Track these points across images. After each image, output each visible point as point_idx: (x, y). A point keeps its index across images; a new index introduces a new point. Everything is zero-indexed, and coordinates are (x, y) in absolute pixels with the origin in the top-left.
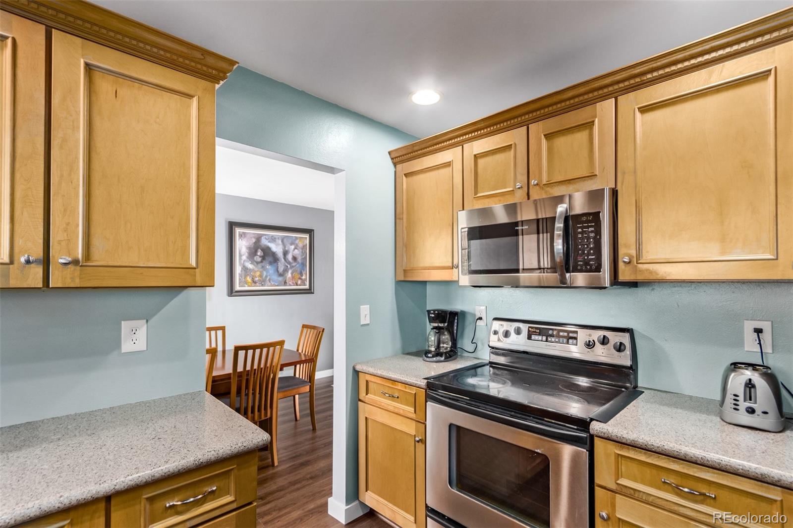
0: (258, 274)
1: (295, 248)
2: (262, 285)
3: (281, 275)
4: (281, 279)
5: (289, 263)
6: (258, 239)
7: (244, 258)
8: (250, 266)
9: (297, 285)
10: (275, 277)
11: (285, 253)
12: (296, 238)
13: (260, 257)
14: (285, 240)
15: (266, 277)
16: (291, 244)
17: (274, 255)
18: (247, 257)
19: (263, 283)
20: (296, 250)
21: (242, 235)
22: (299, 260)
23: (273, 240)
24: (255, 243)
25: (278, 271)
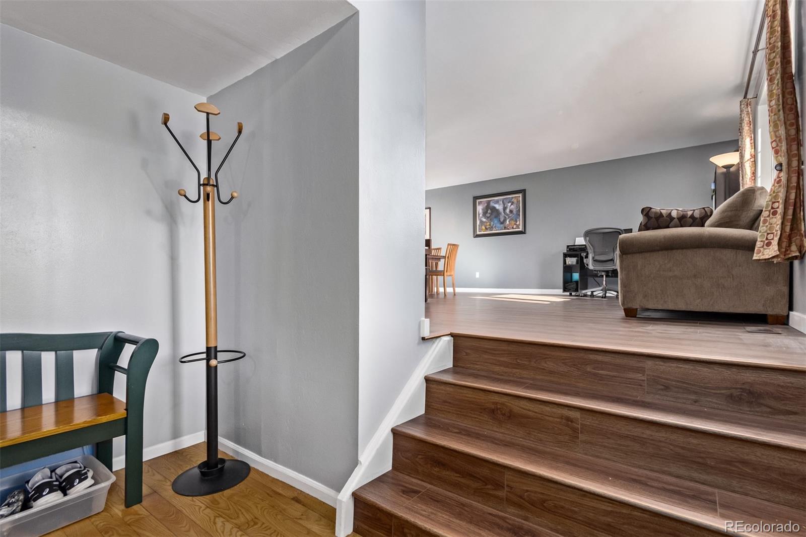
0: (488, 223)
1: (512, 205)
2: (491, 231)
3: (502, 223)
4: (502, 226)
5: (507, 215)
6: (489, 202)
7: (481, 215)
8: (484, 220)
9: (513, 228)
10: (498, 225)
11: (505, 209)
12: (513, 198)
13: (489, 213)
14: (505, 201)
15: (493, 225)
16: (509, 203)
17: (497, 210)
18: (483, 215)
19: (491, 228)
20: (512, 206)
21: (480, 203)
22: (515, 212)
23: (497, 202)
24: (486, 206)
25: (500, 221)
